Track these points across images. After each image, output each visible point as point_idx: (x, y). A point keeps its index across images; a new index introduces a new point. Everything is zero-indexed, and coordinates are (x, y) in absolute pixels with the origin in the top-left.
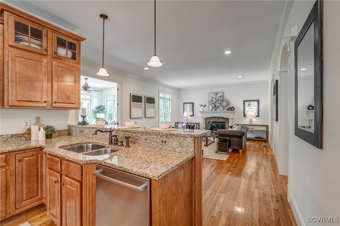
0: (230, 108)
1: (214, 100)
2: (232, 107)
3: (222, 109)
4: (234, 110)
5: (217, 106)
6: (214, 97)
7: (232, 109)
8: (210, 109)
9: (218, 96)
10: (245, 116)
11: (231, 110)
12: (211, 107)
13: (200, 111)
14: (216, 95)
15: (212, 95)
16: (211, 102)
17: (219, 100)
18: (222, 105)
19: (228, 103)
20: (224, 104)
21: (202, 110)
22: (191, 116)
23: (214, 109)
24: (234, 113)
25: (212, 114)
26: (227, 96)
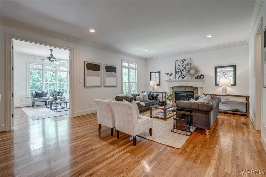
0: (198, 76)
1: (181, 68)
2: (202, 75)
3: (189, 78)
4: (203, 78)
5: (184, 74)
6: (181, 64)
7: (202, 77)
8: (177, 78)
9: (184, 64)
10: (217, 85)
11: (200, 78)
12: (177, 76)
13: (166, 80)
14: (183, 62)
15: (178, 63)
16: (178, 70)
17: (187, 68)
18: (189, 73)
19: (196, 71)
20: (192, 71)
21: (168, 79)
22: (157, 85)
23: (180, 78)
24: (204, 81)
25: (178, 83)
26: (195, 63)
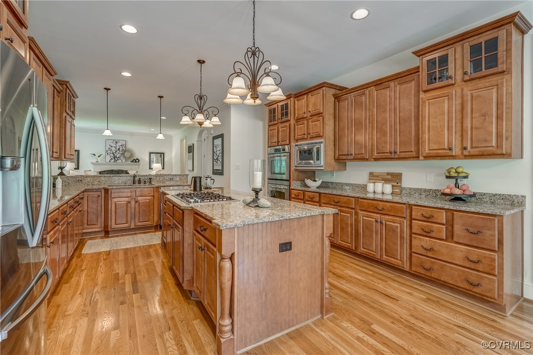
0: (134, 160)
1: (113, 149)
2: (137, 159)
3: (124, 161)
4: (138, 162)
5: (117, 156)
6: (113, 145)
7: (137, 161)
8: (108, 160)
9: (118, 145)
10: (150, 168)
11: (136, 162)
12: (108, 158)
13: (91, 163)
14: (117, 143)
15: (110, 143)
16: (109, 152)
17: (121, 150)
18: (124, 156)
19: (132, 155)
20: (127, 155)
21: (94, 161)
22: (75, 169)
23: (112, 161)
24: (139, 165)
25: (110, 166)
26: (130, 146)
